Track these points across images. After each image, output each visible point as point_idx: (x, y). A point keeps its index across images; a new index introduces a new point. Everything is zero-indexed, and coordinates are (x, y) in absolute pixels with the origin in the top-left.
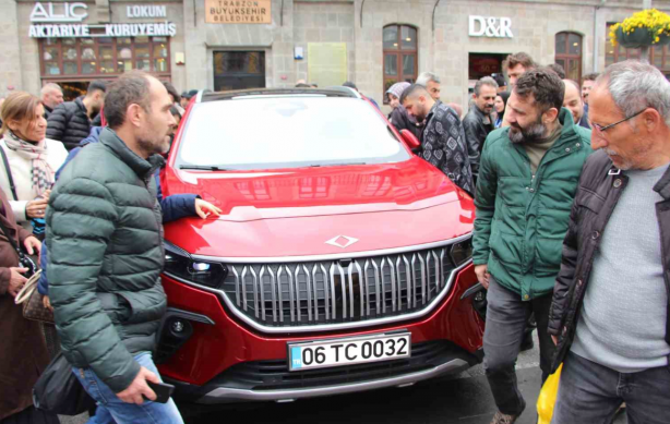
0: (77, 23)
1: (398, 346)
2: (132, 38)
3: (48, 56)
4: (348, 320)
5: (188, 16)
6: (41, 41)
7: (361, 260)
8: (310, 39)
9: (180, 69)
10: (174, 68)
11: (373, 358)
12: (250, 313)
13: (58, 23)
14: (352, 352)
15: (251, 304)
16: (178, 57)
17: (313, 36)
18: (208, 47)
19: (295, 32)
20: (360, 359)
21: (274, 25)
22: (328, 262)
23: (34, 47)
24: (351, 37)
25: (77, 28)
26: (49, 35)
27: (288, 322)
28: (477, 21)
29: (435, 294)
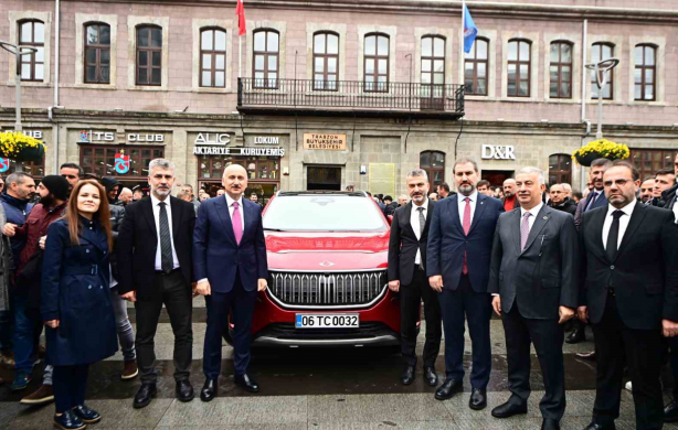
0: (223, 146)
1: (352, 321)
2: (256, 157)
3: (203, 166)
4: (327, 304)
5: (293, 144)
6: (199, 156)
7: (336, 274)
8: (371, 160)
9: (286, 177)
10: (282, 176)
11: (339, 326)
12: (278, 297)
13: (212, 146)
14: (328, 321)
15: (279, 292)
16: (284, 170)
17: (373, 159)
18: (304, 164)
19: (361, 156)
20: (332, 326)
21: (347, 151)
22: (318, 274)
23: (195, 160)
24: (398, 160)
25: (223, 149)
26: (205, 153)
27: (296, 303)
28: (488, 148)
29: (375, 296)
